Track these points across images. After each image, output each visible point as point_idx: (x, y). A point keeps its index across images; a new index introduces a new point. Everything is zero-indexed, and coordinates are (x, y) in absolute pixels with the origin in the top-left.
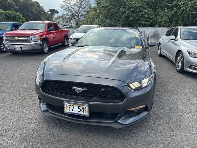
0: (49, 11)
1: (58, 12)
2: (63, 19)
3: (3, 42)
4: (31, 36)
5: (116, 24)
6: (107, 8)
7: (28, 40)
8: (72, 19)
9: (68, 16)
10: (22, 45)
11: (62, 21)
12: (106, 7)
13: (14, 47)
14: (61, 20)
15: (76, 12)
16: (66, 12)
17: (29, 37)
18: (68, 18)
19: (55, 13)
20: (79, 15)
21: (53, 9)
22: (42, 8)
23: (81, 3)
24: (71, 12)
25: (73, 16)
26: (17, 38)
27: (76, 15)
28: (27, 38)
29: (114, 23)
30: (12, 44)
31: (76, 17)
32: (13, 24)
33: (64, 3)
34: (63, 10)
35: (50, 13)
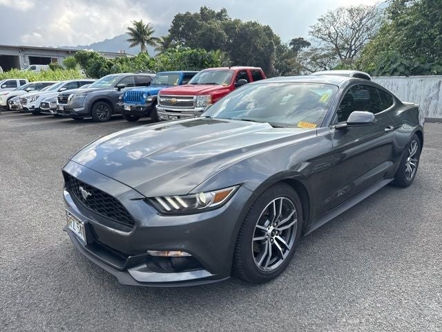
0: (291, 44)
1: (308, 44)
2: (313, 59)
3: (157, 106)
4: (195, 97)
5: (427, 66)
6: (409, 26)
7: (190, 104)
8: (334, 58)
9: (326, 52)
10: (180, 112)
11: (309, 63)
12: (408, 24)
13: (169, 116)
14: (309, 60)
15: (346, 41)
16: (324, 42)
17: (192, 98)
18: (325, 56)
19: (302, 47)
20: (353, 47)
21: (300, 38)
22: (276, 37)
23: (361, 20)
24: (334, 41)
25: (338, 50)
26: (174, 100)
27: (344, 48)
28: (189, 100)
29: (423, 63)
30: (167, 111)
31: (344, 53)
32: (184, 73)
33: (320, 24)
34: (316, 39)
35: (292, 46)
